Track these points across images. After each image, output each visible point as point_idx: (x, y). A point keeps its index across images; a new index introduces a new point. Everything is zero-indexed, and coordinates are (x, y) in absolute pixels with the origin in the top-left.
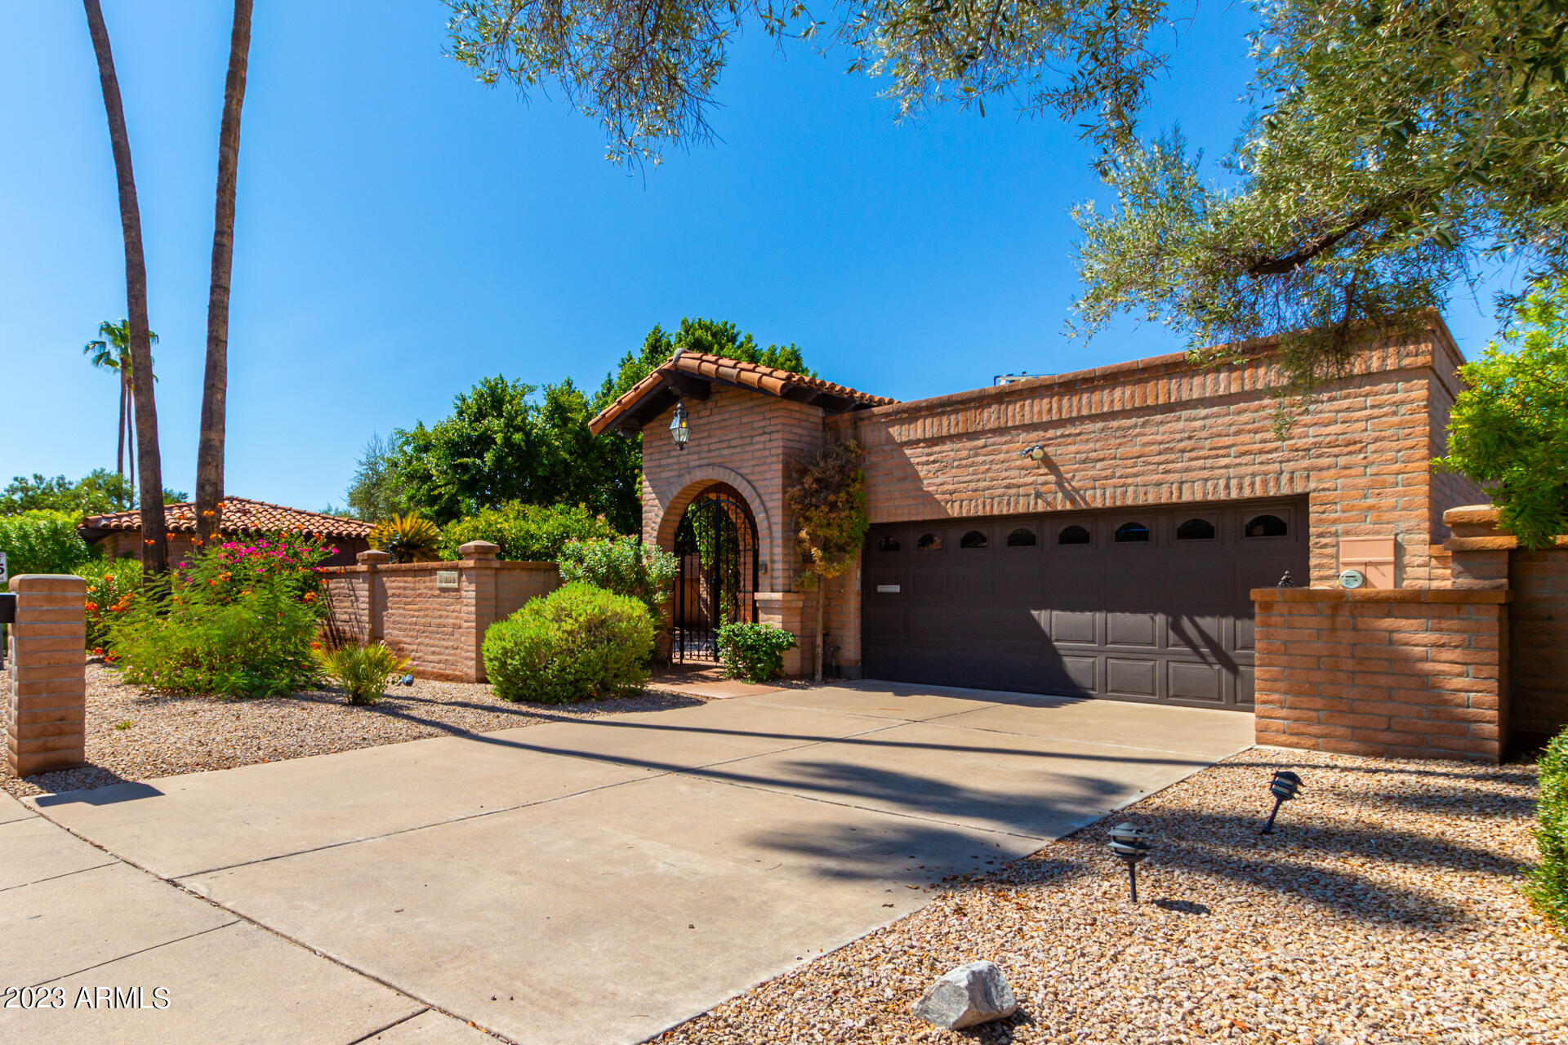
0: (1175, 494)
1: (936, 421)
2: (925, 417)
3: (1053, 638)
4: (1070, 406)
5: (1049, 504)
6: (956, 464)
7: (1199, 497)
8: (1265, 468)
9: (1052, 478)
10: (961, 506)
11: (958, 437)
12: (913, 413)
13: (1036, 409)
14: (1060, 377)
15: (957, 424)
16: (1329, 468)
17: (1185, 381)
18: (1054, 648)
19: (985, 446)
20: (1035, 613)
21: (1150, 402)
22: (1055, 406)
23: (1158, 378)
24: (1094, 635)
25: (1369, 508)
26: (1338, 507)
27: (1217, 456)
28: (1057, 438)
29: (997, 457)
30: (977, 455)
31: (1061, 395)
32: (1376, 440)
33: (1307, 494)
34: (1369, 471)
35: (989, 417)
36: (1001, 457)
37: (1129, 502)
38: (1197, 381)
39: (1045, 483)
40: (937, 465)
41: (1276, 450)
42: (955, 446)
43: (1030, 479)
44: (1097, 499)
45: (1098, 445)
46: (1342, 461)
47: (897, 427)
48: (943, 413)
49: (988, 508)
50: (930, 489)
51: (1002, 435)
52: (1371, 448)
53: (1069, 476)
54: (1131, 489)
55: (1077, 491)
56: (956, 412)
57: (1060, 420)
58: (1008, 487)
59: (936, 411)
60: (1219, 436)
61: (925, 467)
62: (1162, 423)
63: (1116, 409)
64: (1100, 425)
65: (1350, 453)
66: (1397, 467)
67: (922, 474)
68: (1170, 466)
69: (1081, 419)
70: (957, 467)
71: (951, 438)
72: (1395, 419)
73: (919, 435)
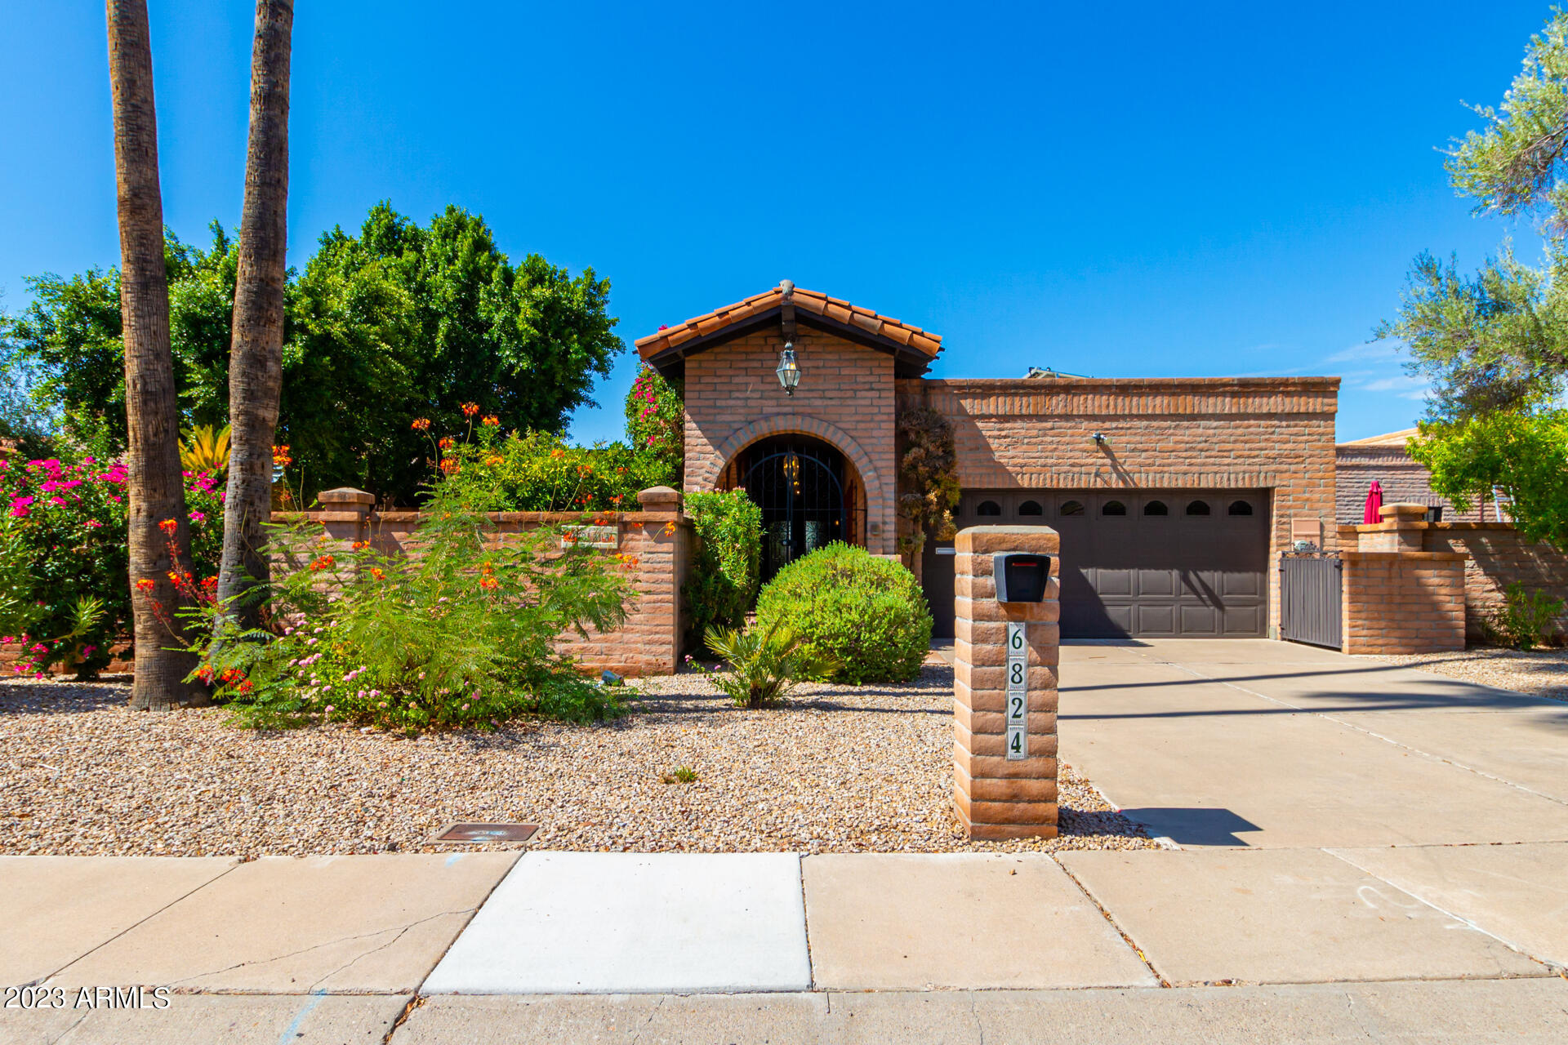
0: (1196, 482)
1: (1008, 400)
2: (998, 395)
3: (1099, 591)
4: (1124, 405)
5: (1106, 482)
6: (1026, 441)
7: (1211, 485)
8: (1251, 468)
9: (1108, 461)
10: (1031, 479)
11: (1029, 417)
12: (986, 390)
13: (1096, 403)
14: (1117, 381)
15: (1029, 406)
16: (1286, 472)
17: (1204, 399)
18: (1099, 599)
19: (1052, 429)
20: (1084, 571)
21: (1181, 411)
22: (1112, 403)
23: (1186, 394)
24: (1129, 588)
25: (1307, 500)
26: (1291, 498)
27: (1223, 457)
28: (1112, 429)
29: (1064, 439)
30: (1045, 435)
31: (1117, 395)
32: (1311, 456)
33: (1273, 488)
34: (1307, 476)
35: (1057, 404)
36: (1067, 439)
37: (1166, 485)
38: (1211, 400)
39: (1104, 465)
40: (1008, 440)
41: (1257, 456)
42: (1025, 425)
43: (1090, 461)
44: (1143, 481)
45: (1144, 438)
46: (1293, 467)
47: (969, 401)
48: (1016, 394)
49: (1055, 482)
50: (1002, 461)
51: (1067, 421)
52: (1308, 461)
53: (1122, 461)
54: (1166, 475)
55: (1127, 473)
56: (1028, 395)
57: (1116, 415)
58: (1072, 465)
59: (1009, 391)
60: (1224, 442)
61: (996, 440)
62: (1188, 428)
63: (1157, 412)
64: (1145, 423)
65: (1297, 463)
66: (1321, 474)
67: (993, 447)
68: (1193, 461)
69: (1132, 417)
70: (1028, 444)
71: (1022, 417)
72: (1320, 444)
73: (992, 410)
